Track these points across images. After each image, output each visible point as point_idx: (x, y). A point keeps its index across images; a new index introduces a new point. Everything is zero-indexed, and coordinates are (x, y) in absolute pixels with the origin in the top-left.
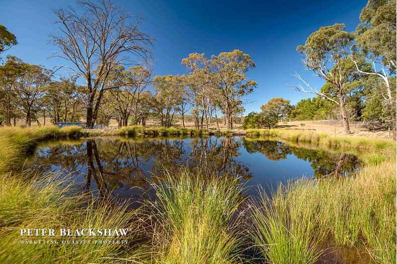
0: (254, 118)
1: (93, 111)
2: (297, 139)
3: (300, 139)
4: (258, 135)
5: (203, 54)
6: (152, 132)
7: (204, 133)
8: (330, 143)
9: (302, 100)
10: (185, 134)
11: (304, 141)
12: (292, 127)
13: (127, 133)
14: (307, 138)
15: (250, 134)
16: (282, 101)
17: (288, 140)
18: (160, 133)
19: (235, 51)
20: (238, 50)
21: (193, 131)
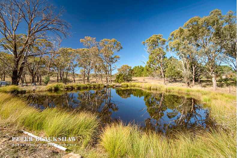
0: (122, 77)
1: (18, 72)
2: (150, 88)
3: (152, 88)
4: (128, 86)
5: (94, 38)
6: (70, 87)
7: (101, 86)
8: (167, 90)
9: (135, 67)
10: (90, 88)
11: (154, 89)
12: (136, 81)
13: (53, 88)
14: (155, 88)
15: (124, 86)
16: (128, 67)
17: (146, 89)
18: (76, 88)
19: (113, 40)
20: (115, 39)
21: (94, 85)
